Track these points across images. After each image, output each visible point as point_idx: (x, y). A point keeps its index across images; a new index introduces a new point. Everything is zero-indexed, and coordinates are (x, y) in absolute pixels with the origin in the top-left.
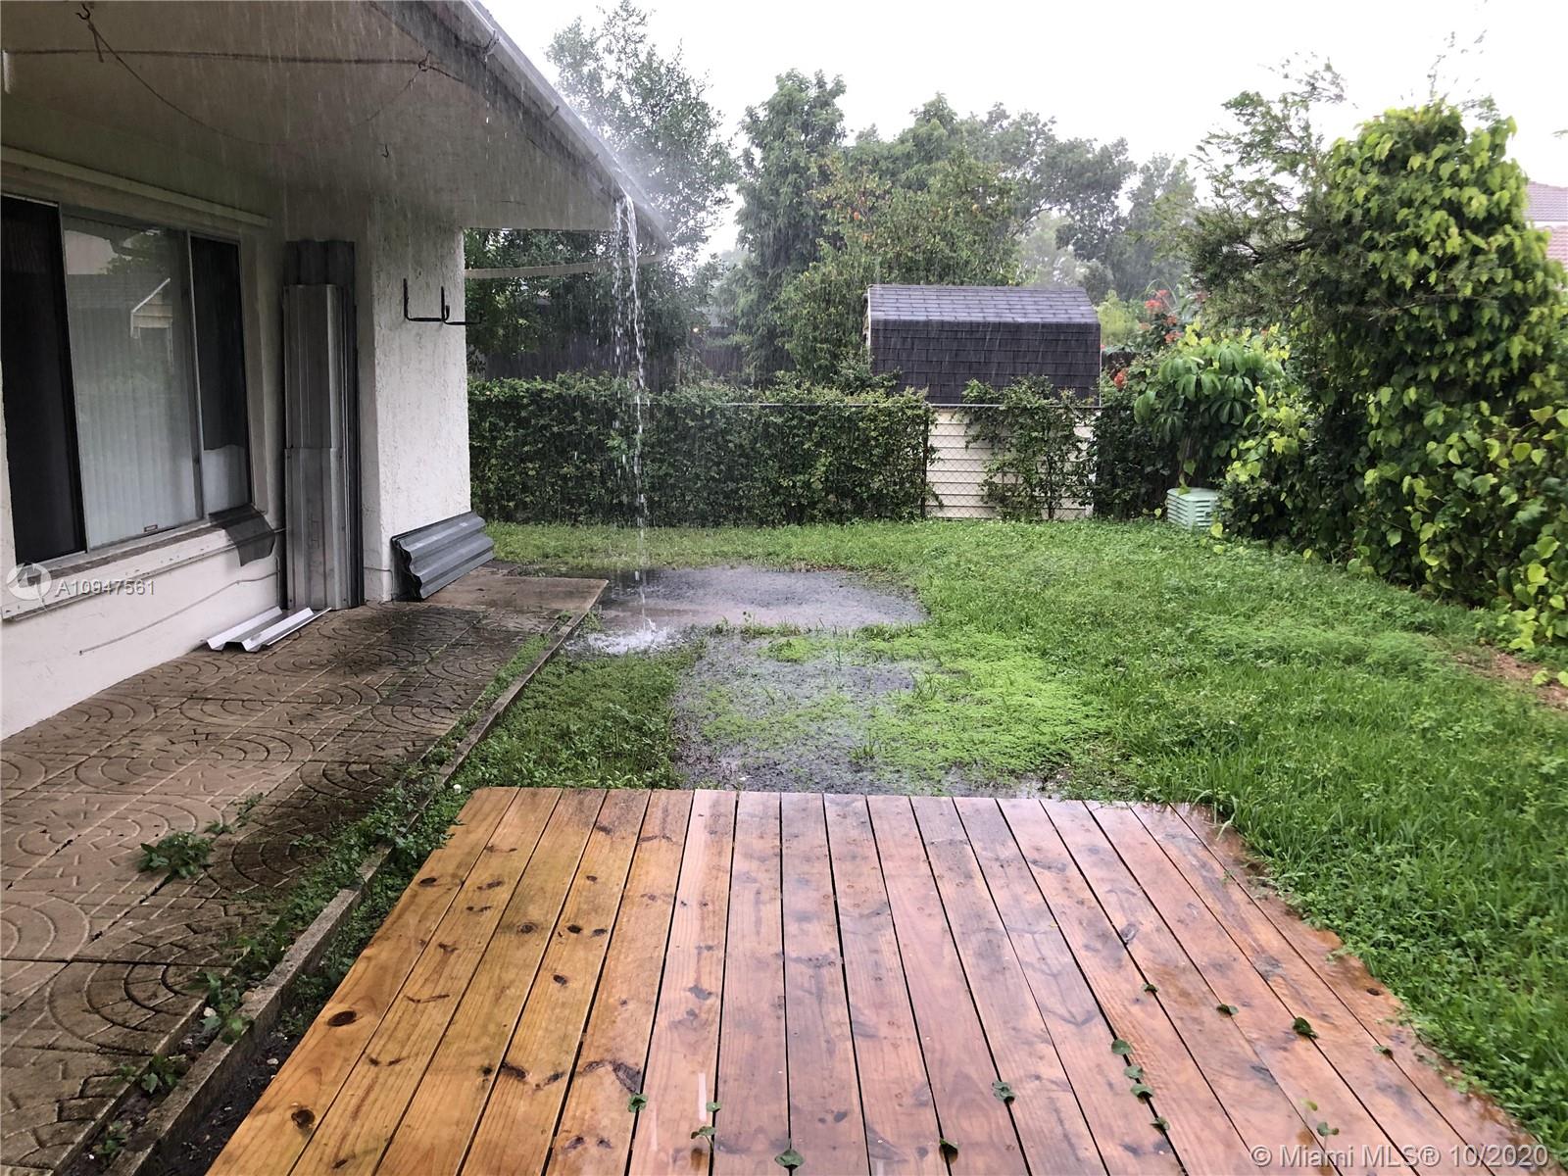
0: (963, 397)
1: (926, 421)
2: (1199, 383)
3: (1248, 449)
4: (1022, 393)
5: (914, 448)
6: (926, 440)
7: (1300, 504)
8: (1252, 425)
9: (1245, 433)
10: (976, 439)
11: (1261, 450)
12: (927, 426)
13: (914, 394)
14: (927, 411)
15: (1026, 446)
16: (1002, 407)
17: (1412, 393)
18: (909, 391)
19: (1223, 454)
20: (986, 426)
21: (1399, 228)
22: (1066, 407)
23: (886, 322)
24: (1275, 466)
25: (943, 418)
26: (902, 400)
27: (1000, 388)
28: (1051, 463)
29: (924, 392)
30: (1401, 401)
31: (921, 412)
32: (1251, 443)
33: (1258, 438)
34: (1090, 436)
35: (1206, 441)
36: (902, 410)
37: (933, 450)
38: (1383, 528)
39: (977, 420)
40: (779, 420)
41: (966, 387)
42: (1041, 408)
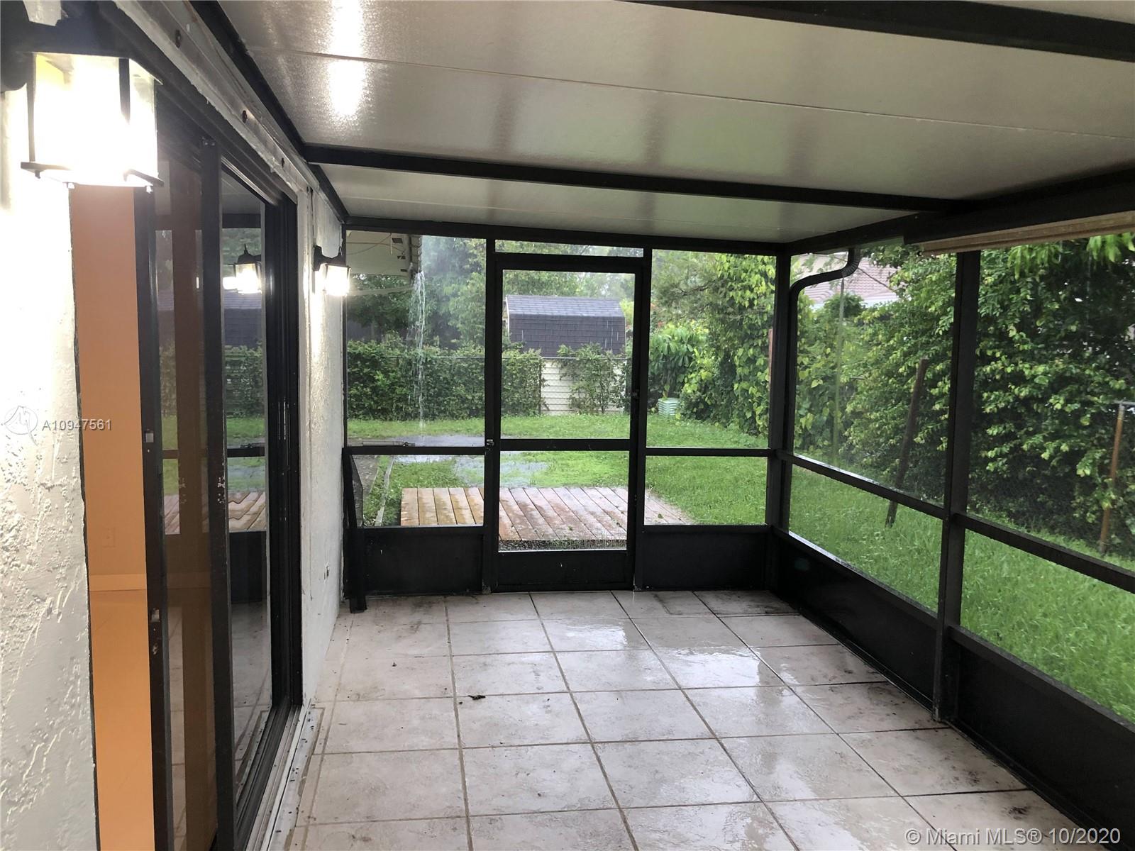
0: (559, 354)
1: (539, 366)
2: (669, 347)
3: (692, 378)
4: (587, 352)
5: (534, 379)
6: (540, 375)
7: (714, 403)
8: (693, 367)
9: (691, 371)
10: (565, 375)
11: (698, 378)
12: (541, 368)
13: (534, 352)
14: (540, 361)
15: (590, 379)
16: (578, 359)
17: (751, 351)
18: (531, 351)
19: (681, 381)
20: (570, 368)
21: (743, 281)
22: (609, 359)
23: (517, 315)
24: (703, 385)
25: (548, 365)
26: (528, 355)
27: (576, 349)
28: (602, 387)
29: (539, 351)
30: (747, 355)
31: (538, 361)
32: (693, 375)
33: (696, 373)
34: (620, 373)
35: (674, 375)
36: (528, 360)
37: (544, 380)
38: (744, 411)
39: (565, 365)
40: (466, 365)
41: (559, 349)
42: (597, 360)
